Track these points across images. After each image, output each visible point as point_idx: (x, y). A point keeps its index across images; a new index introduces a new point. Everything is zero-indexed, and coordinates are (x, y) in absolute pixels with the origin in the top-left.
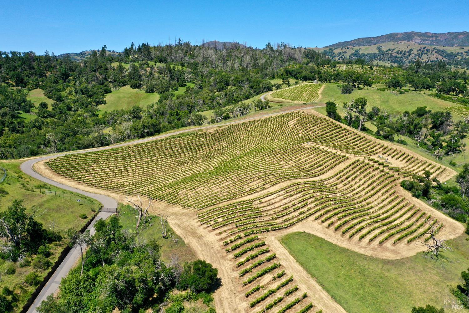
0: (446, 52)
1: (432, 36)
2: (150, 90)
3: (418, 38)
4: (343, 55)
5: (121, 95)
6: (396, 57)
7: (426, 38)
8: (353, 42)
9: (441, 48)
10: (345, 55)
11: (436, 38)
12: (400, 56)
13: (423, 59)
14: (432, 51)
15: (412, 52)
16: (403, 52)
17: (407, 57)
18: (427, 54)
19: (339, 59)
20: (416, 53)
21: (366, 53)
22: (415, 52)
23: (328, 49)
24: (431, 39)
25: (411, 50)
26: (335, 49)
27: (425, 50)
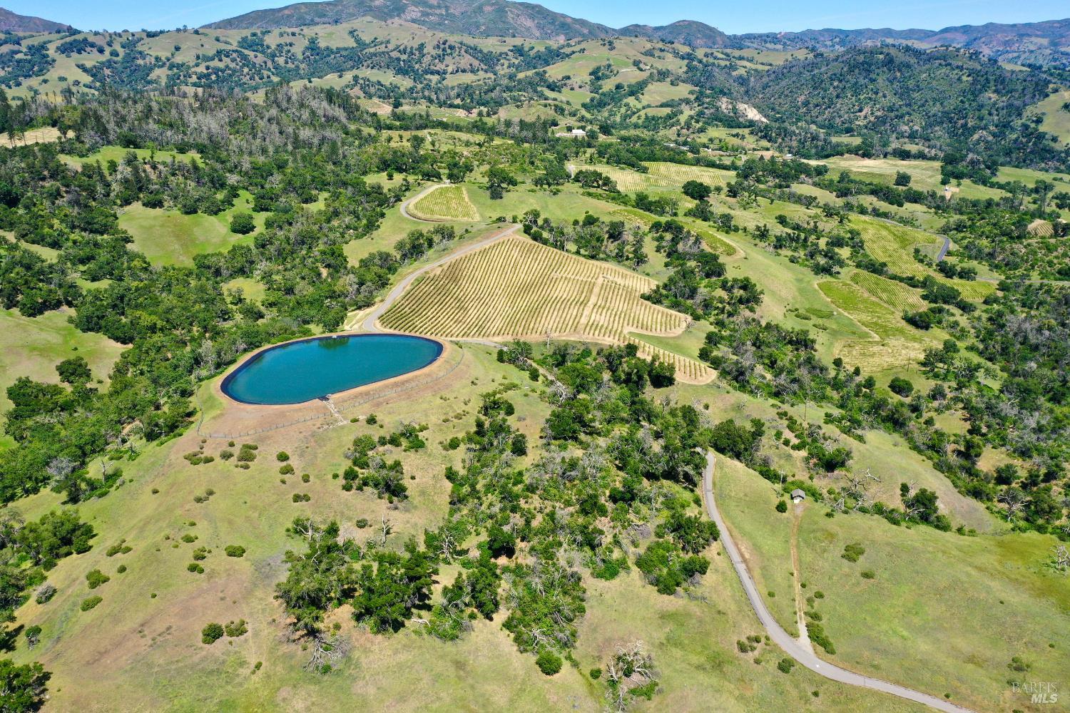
0: (481, 51)
1: (439, 7)
2: (190, 211)
3: (413, 8)
4: (289, 51)
5: (145, 223)
6: (398, 59)
7: (429, 11)
8: (286, 12)
9: (469, 40)
10: (293, 50)
11: (447, 11)
12: (404, 57)
13: (447, 66)
14: (460, 48)
15: (425, 51)
16: (408, 50)
17: (419, 61)
18: (451, 54)
19: (286, 62)
20: (434, 52)
21: (334, 46)
22: (429, 49)
23: (247, 33)
24: (438, 12)
25: (422, 45)
26: (264, 33)
27: (447, 46)
